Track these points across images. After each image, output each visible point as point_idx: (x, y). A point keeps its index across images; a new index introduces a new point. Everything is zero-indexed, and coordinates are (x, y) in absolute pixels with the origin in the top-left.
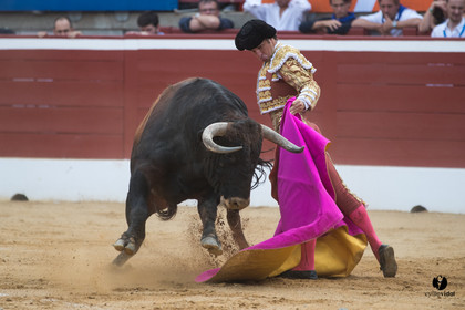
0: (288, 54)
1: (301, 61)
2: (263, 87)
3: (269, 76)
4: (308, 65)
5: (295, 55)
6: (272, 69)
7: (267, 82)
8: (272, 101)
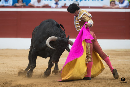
0: (84, 13)
1: (88, 14)
2: (77, 23)
3: (79, 20)
4: (90, 15)
5: (86, 13)
6: (79, 18)
7: (78, 21)
8: (80, 27)
